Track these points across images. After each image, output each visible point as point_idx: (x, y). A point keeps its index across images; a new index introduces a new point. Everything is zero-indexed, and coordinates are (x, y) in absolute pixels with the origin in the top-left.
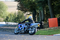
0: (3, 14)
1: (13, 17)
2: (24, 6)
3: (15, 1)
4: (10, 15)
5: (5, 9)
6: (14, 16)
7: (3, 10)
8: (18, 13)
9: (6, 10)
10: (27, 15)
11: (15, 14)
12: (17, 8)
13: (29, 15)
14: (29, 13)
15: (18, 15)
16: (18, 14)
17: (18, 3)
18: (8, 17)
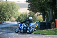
0: (15, 14)
1: (24, 17)
2: (34, 7)
3: (26, 2)
4: (22, 15)
5: (17, 9)
6: (26, 16)
7: (15, 10)
8: (29, 14)
10: (37, 15)
11: (26, 14)
12: (28, 9)
13: (39, 15)
14: (39, 14)
16: (29, 15)
17: (29, 4)
18: (20, 17)
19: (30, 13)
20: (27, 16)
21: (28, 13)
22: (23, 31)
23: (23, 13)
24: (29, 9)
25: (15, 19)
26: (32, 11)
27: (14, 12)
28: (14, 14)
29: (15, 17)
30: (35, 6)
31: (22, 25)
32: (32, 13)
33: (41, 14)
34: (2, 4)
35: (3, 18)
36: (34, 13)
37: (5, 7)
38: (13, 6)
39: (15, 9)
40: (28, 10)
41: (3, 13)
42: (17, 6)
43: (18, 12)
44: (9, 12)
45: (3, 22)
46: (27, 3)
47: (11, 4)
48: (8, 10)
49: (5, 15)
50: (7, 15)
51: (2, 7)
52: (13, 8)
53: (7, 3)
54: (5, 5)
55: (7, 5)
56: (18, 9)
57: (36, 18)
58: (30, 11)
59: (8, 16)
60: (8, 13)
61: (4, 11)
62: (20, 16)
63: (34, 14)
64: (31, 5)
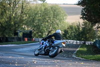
1: (74, 31)
2: (92, 13)
3: (78, 4)
4: (71, 27)
5: (62, 18)
6: (77, 29)
7: (59, 19)
8: (83, 25)
9: (64, 19)
10: (98, 28)
11: (78, 27)
12: (82, 16)
15: (83, 29)
16: (83, 27)
17: (83, 8)
18: (68, 31)
19: (85, 24)
20: (79, 29)
21: (81, 25)
22: (44, 53)
23: (72, 24)
24: (83, 18)
26: (88, 20)
27: (57, 21)
28: (58, 25)
31: (44, 43)
32: (89, 24)
34: (36, 8)
35: (38, 33)
36: (92, 24)
37: (41, 14)
38: (55, 11)
39: (58, 17)
40: (81, 18)
41: (37, 24)
42: (62, 12)
43: (63, 22)
44: (48, 22)
45: (37, 39)
46: (79, 6)
47: (52, 8)
48: (47, 19)
49: (41, 28)
50: (45, 27)
51: (36, 14)
52: (56, 15)
53: (44, 6)
54: (41, 11)
55: (45, 9)
56: (64, 18)
57: (95, 33)
58: (86, 20)
59: (47, 29)
60: (47, 24)
61: (39, 20)
62: (68, 29)
63: (92, 26)
64: (87, 10)
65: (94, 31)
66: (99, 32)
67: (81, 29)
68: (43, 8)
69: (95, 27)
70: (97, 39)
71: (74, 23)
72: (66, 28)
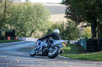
0: (43, 24)
2: (76, 13)
3: (62, 3)
4: (55, 26)
6: (61, 28)
7: (42, 18)
8: (67, 24)
9: (47, 18)
10: (82, 27)
11: (62, 25)
12: (66, 15)
13: (85, 27)
14: (85, 24)
15: (68, 28)
16: (67, 26)
17: (67, 7)
18: (51, 30)
19: (69, 23)
20: (63, 28)
21: (65, 23)
22: (42, 53)
23: (56, 23)
24: (67, 17)
25: (43, 34)
26: (73, 19)
27: (41, 20)
28: (41, 24)
29: (42, 30)
30: (77, 11)
31: (42, 43)
32: (73, 23)
33: (89, 25)
34: (19, 7)
35: (21, 32)
36: (76, 23)
37: (24, 13)
38: (38, 10)
39: (41, 16)
40: (65, 17)
41: (20, 23)
42: (46, 11)
43: (47, 21)
44: (31, 20)
45: (20, 38)
46: (63, 5)
47: (35, 7)
48: (30, 18)
49: (24, 27)
50: (29, 26)
51: (19, 13)
52: (39, 14)
53: (27, 5)
54: (24, 10)
55: (28, 8)
56: (48, 16)
57: (79, 32)
58: (70, 19)
59: (30, 28)
60: (30, 23)
61: (22, 19)
62: (52, 27)
63: (77, 25)
64: (71, 9)
65: (78, 30)
66: (83, 31)
67: (65, 28)
68: (26, 7)
69: (79, 26)
70: (81, 38)
71: (58, 22)
72: (50, 27)
